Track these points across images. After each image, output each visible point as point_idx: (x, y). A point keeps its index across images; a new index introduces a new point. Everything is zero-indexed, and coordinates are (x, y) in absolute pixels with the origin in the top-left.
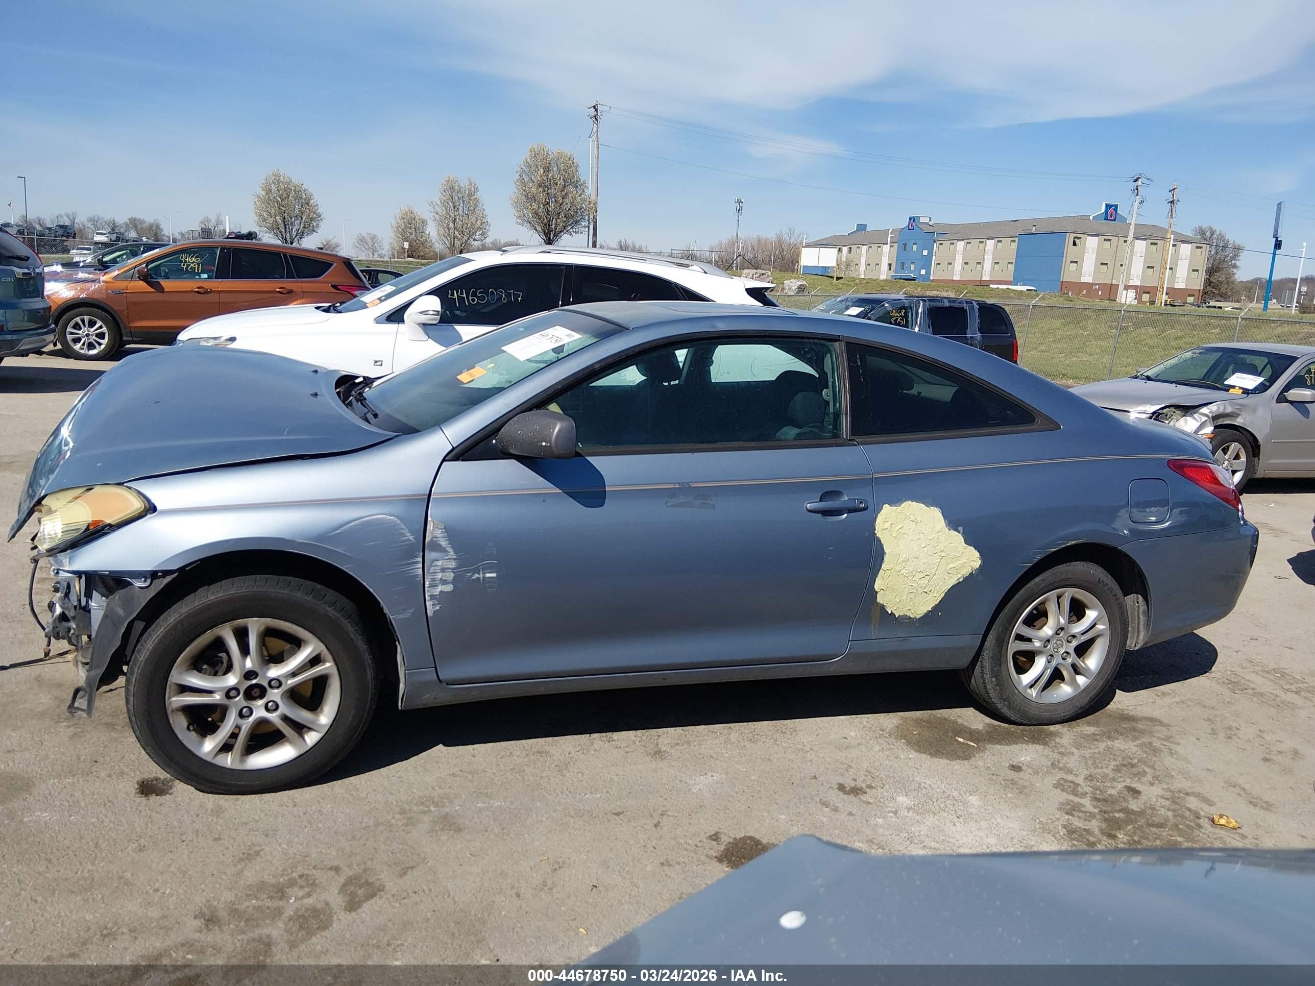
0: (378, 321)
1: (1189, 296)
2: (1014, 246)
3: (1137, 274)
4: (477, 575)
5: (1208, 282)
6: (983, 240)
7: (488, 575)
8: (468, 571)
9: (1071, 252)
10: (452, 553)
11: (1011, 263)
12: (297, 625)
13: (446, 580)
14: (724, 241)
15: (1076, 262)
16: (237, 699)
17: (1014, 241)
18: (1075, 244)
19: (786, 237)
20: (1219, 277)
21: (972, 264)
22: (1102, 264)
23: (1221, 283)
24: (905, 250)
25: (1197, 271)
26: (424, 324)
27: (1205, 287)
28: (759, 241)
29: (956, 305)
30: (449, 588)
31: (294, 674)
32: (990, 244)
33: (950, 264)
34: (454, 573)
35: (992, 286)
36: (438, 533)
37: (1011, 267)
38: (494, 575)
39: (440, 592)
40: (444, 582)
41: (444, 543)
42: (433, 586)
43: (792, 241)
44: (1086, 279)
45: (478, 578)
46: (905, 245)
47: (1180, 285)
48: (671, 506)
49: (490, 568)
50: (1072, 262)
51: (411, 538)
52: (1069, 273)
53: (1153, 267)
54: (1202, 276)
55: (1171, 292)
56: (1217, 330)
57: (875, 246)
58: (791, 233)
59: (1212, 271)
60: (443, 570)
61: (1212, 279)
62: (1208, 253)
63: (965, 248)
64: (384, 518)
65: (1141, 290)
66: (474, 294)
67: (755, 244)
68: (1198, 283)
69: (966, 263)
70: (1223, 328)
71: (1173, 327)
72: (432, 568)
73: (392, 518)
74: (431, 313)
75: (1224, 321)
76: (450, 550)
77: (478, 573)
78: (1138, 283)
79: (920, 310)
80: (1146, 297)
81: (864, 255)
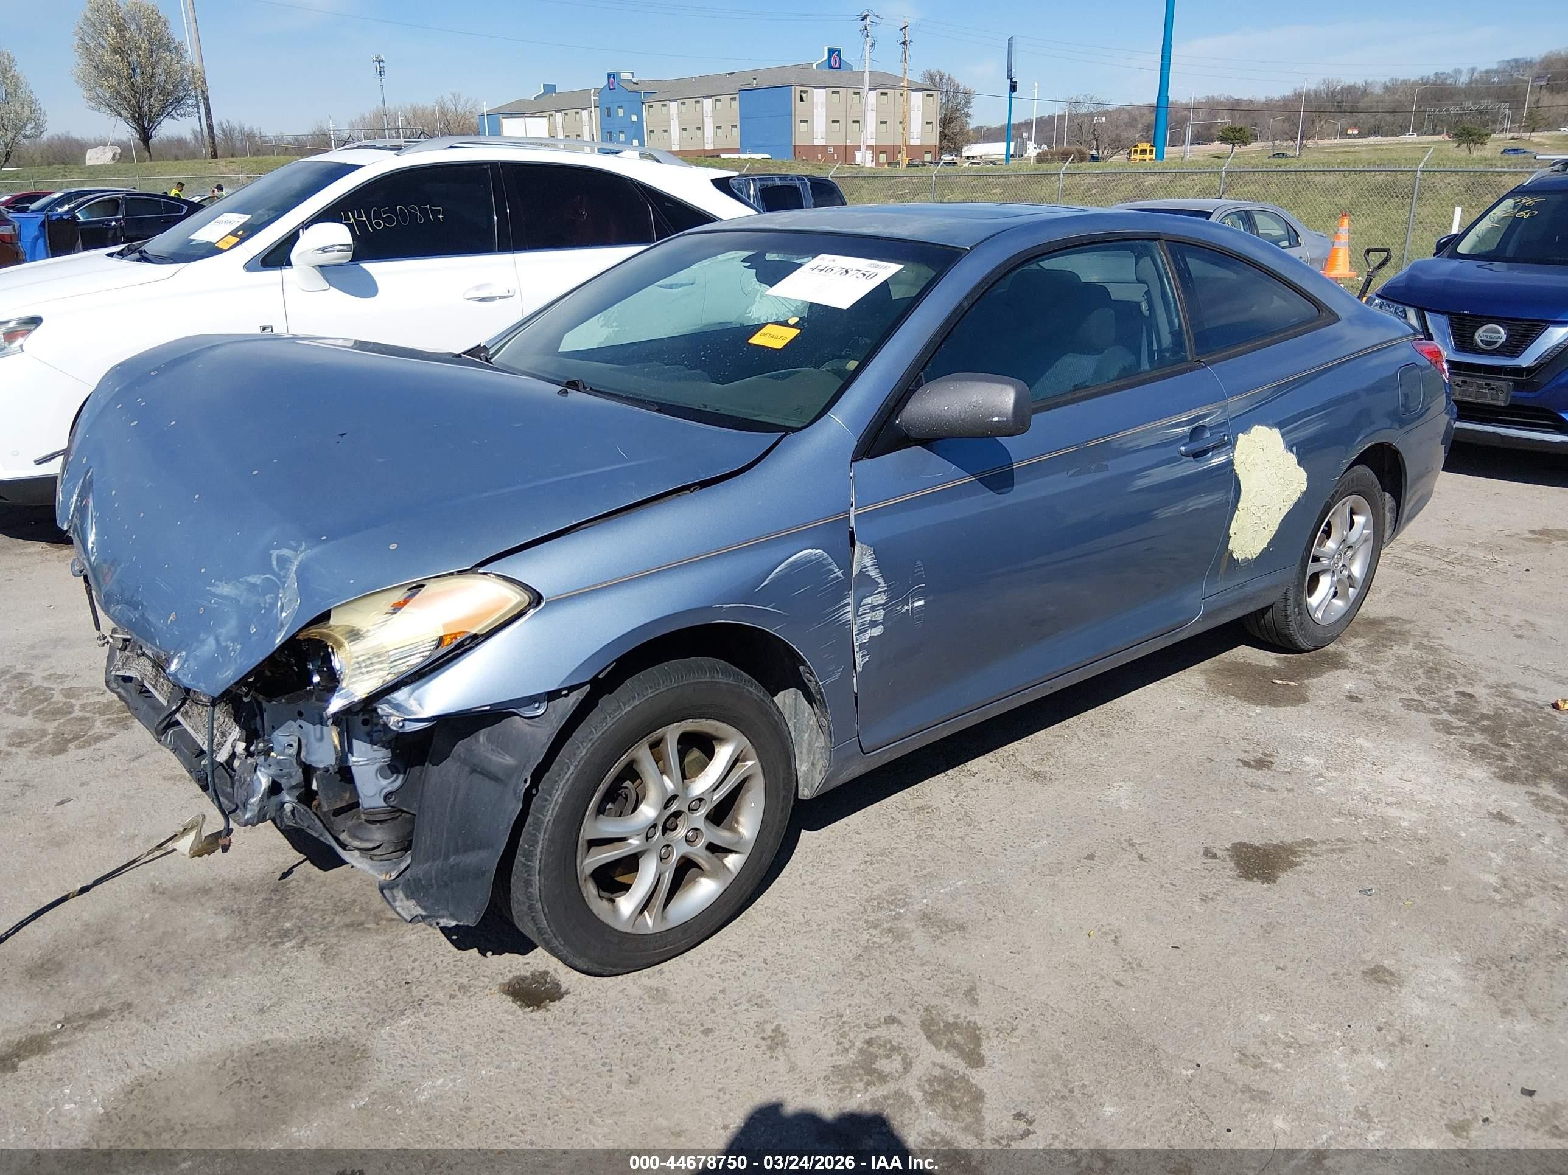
0: (250, 267)
1: (926, 152)
2: (735, 105)
3: (871, 134)
4: (906, 607)
5: (943, 136)
6: (699, 98)
7: (916, 604)
8: (897, 604)
9: (798, 108)
10: (882, 585)
11: (734, 126)
12: (719, 721)
13: (876, 621)
14: (367, 115)
15: (806, 121)
16: (656, 837)
17: (733, 99)
18: (802, 99)
19: (449, 105)
20: (954, 128)
21: (691, 129)
22: (834, 122)
23: (956, 135)
24: (609, 115)
25: (931, 123)
26: (320, 266)
27: (940, 142)
28: (415, 112)
29: (788, 183)
30: (878, 631)
31: (716, 787)
32: (708, 103)
33: (665, 131)
34: (883, 609)
35: (723, 156)
36: (868, 561)
37: (736, 132)
38: (922, 602)
39: (870, 638)
40: (873, 624)
41: (873, 573)
42: (861, 632)
43: (459, 109)
44: (819, 141)
45: (907, 610)
46: (608, 109)
47: (915, 141)
48: (1071, 476)
49: (917, 596)
50: (801, 121)
51: (840, 574)
52: (800, 137)
53: (886, 122)
54: (936, 128)
55: (910, 148)
56: (998, 191)
57: (571, 113)
58: (456, 100)
59: (946, 122)
60: (873, 609)
61: (946, 131)
62: (939, 101)
63: (680, 110)
64: (811, 553)
65: (877, 150)
66: (377, 215)
67: (410, 116)
68: (933, 139)
69: (684, 129)
70: (1005, 187)
71: (952, 192)
72: (861, 609)
73: (819, 551)
74: (339, 248)
75: (1002, 180)
76: (880, 580)
77: (907, 605)
78: (873, 142)
79: (752, 192)
80: (883, 158)
81: (560, 125)
